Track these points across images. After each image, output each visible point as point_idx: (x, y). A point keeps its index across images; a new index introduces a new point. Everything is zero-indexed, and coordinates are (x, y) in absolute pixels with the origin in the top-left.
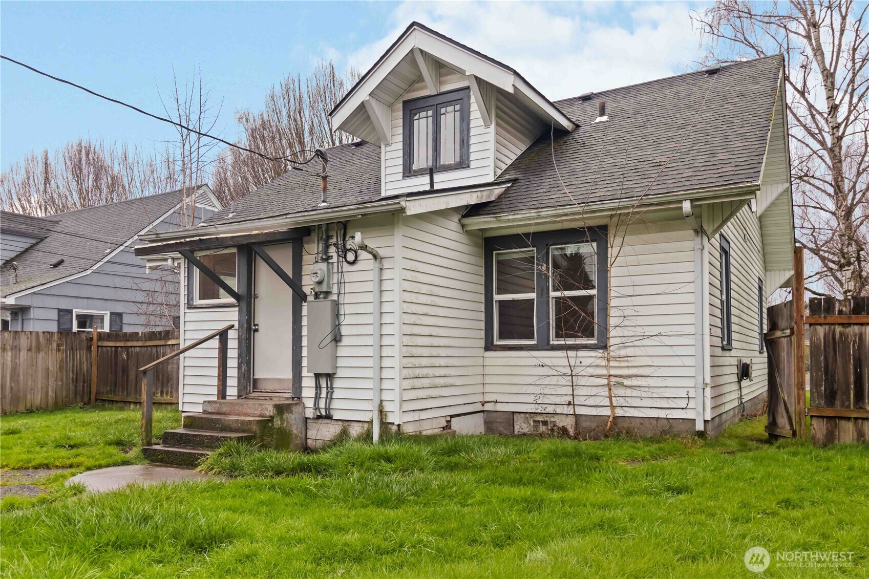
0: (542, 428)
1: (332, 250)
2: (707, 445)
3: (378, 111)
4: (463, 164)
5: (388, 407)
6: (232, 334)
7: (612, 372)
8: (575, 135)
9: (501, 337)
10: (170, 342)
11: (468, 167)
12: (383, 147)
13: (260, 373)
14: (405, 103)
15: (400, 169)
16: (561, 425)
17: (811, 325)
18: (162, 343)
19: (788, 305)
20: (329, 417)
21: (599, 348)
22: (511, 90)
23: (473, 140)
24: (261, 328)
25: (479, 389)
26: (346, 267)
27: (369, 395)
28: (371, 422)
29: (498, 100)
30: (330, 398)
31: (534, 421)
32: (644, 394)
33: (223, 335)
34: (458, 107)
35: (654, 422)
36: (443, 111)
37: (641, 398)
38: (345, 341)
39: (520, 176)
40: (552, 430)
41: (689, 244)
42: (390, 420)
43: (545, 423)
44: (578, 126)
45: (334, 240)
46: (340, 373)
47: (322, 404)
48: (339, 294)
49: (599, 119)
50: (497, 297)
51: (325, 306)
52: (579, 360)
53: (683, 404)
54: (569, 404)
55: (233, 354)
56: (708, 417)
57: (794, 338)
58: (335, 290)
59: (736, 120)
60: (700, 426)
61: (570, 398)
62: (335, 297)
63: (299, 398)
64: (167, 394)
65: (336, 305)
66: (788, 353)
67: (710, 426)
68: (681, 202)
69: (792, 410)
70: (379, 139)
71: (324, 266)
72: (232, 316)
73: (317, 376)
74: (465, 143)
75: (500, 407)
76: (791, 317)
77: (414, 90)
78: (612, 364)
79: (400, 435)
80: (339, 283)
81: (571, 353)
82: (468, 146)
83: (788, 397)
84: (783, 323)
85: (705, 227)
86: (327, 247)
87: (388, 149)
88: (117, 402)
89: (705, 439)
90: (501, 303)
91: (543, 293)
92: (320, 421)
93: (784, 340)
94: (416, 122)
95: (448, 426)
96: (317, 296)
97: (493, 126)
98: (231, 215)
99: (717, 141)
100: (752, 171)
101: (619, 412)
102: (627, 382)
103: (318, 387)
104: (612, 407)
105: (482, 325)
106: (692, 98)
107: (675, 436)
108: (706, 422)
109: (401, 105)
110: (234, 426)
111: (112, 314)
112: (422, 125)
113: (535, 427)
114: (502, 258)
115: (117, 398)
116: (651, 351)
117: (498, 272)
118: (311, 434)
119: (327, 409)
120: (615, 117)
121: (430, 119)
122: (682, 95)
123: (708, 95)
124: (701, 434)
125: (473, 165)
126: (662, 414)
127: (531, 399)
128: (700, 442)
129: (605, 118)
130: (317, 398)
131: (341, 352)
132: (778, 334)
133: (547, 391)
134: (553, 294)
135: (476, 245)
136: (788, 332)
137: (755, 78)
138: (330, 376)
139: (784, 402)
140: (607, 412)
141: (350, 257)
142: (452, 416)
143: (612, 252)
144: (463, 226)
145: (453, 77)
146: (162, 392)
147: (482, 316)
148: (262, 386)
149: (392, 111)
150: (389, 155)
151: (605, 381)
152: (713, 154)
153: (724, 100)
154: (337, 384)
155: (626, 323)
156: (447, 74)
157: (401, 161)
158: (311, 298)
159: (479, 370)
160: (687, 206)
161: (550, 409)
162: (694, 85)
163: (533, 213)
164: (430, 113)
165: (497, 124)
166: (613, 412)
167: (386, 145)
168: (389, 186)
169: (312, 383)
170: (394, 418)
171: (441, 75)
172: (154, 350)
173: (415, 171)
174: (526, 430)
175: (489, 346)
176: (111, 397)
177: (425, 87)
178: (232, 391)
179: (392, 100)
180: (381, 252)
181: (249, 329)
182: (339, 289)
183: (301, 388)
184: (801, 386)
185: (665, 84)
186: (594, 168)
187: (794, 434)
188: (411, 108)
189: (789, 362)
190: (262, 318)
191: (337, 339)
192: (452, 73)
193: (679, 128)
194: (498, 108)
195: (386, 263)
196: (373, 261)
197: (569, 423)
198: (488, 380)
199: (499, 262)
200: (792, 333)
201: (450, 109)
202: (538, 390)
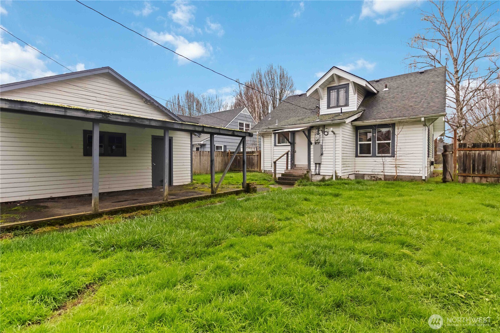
0: (373, 178)
1: (320, 132)
2: (426, 183)
3: (321, 91)
4: (347, 105)
5: (337, 172)
6: (289, 153)
7: (397, 163)
8: (378, 95)
9: (360, 153)
10: (254, 154)
11: (348, 106)
12: (320, 100)
13: (297, 163)
14: (328, 88)
15: (326, 106)
16: (379, 178)
17: (459, 151)
18: (251, 154)
19: (451, 145)
20: (319, 174)
21: (392, 157)
22: (365, 86)
23: (350, 99)
24: (297, 151)
25: (354, 168)
26: (325, 136)
27: (332, 169)
28: (333, 176)
29: (358, 87)
30: (319, 170)
31: (371, 176)
32: (407, 169)
33: (287, 154)
34: (345, 89)
35: (409, 177)
36: (340, 90)
37: (406, 170)
38: (324, 155)
39: (365, 109)
40: (377, 179)
41: (422, 129)
42: (338, 175)
43: (374, 177)
44: (378, 92)
45: (321, 129)
46: (322, 163)
47: (317, 171)
48: (323, 143)
49: (385, 89)
50: (359, 143)
51: (318, 146)
52: (385, 160)
53: (419, 172)
54: (382, 172)
55: (290, 158)
56: (426, 176)
57: (453, 155)
58: (321, 142)
59: (434, 92)
60: (424, 178)
61: (383, 170)
62: (321, 144)
63: (310, 169)
64: (253, 168)
65: (322, 146)
66: (451, 158)
67: (426, 178)
68: (421, 118)
69: (452, 174)
70: (319, 98)
71: (318, 136)
72: (289, 148)
73: (316, 164)
74: (347, 99)
75: (360, 173)
76: (452, 148)
77: (331, 84)
78: (397, 161)
79: (341, 179)
80: (323, 140)
81: (383, 158)
82: (348, 100)
83: (451, 171)
84: (449, 150)
85: (426, 124)
86: (319, 131)
87: (322, 101)
88: (237, 171)
89: (425, 181)
90: (360, 144)
91: (374, 142)
92: (316, 175)
93: (450, 155)
94: (331, 93)
95: (348, 178)
96: (316, 143)
97: (357, 94)
98: (270, 119)
99: (429, 99)
100: (443, 109)
101: (398, 174)
102: (400, 166)
103: (316, 167)
104: (396, 173)
105: (355, 150)
106: (416, 82)
107: (416, 181)
108: (425, 177)
109: (326, 89)
110: (297, 176)
111: (224, 146)
112: (334, 94)
113: (371, 178)
114: (360, 132)
115: (237, 169)
116: (410, 158)
117: (359, 136)
118: (313, 178)
119: (319, 172)
120: (390, 89)
121: (336, 92)
122: (413, 81)
123: (423, 82)
124: (424, 180)
125: (350, 105)
126: (412, 175)
127: (370, 170)
128: (424, 182)
129: (387, 89)
130: (316, 169)
131: (323, 157)
132: (447, 153)
133: (375, 168)
134: (377, 142)
135: (354, 128)
136: (451, 153)
137: (438, 76)
138: (320, 164)
139: (449, 172)
140: (395, 174)
141: (326, 133)
142: (349, 175)
143: (396, 130)
144: (352, 124)
145: (344, 80)
146: (251, 168)
147: (355, 148)
148: (297, 166)
149: (324, 90)
150: (322, 103)
151: (395, 166)
152: (429, 103)
153: (428, 84)
154: (321, 166)
155: (401, 150)
156: (342, 80)
157: (326, 104)
158: (313, 144)
159: (354, 163)
160: (423, 119)
161: (376, 173)
162: (416, 77)
163: (374, 121)
164: (336, 91)
165: (358, 94)
166: (397, 174)
167: (322, 100)
168: (322, 111)
169: (314, 165)
170: (340, 174)
171: (339, 80)
172: (249, 156)
173: (331, 107)
174: (368, 179)
175: (357, 156)
176: (235, 169)
177: (335, 83)
178: (289, 168)
179: (323, 87)
180: (336, 132)
181: (293, 152)
182: (323, 142)
183: (310, 167)
184: (455, 167)
185: (405, 77)
186: (389, 107)
187: (453, 180)
188: (330, 89)
189: (451, 161)
190: (297, 149)
191: (322, 154)
192: (343, 79)
193: (415, 94)
194: (358, 89)
195: (337, 135)
196: (333, 135)
197: (382, 177)
198: (356, 165)
199: (359, 133)
200: (453, 153)
201: (342, 89)
202: (373, 168)
